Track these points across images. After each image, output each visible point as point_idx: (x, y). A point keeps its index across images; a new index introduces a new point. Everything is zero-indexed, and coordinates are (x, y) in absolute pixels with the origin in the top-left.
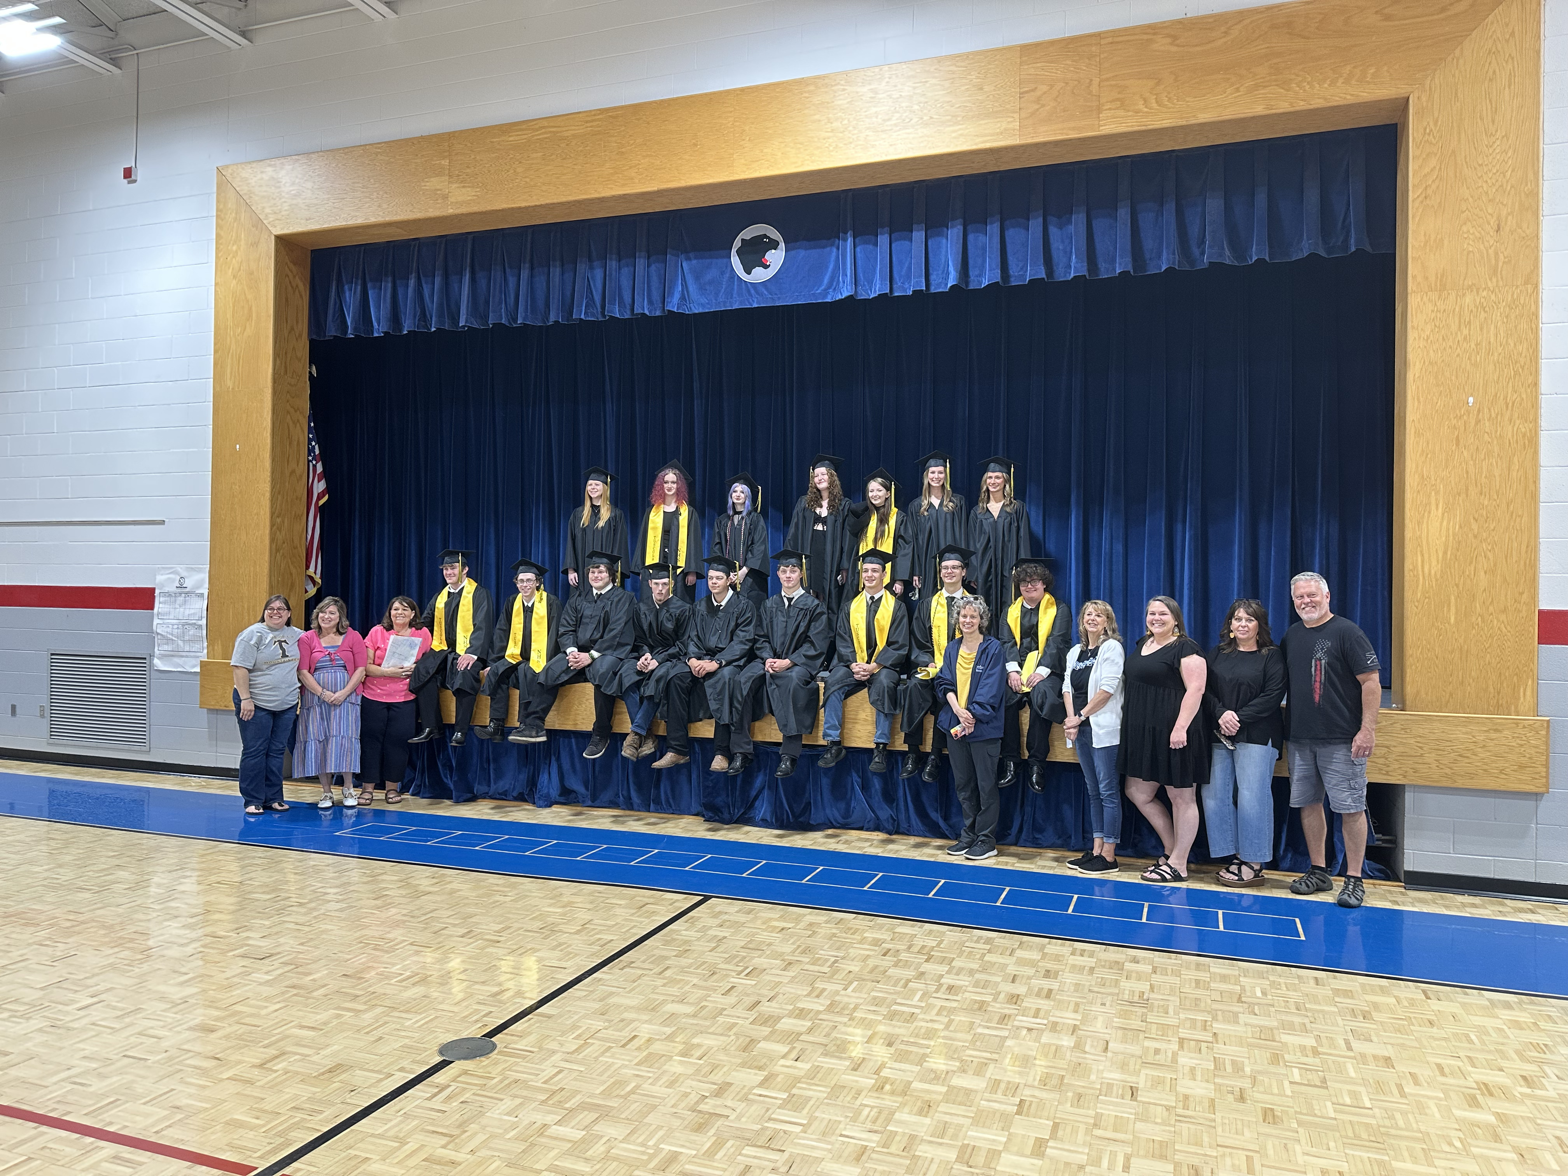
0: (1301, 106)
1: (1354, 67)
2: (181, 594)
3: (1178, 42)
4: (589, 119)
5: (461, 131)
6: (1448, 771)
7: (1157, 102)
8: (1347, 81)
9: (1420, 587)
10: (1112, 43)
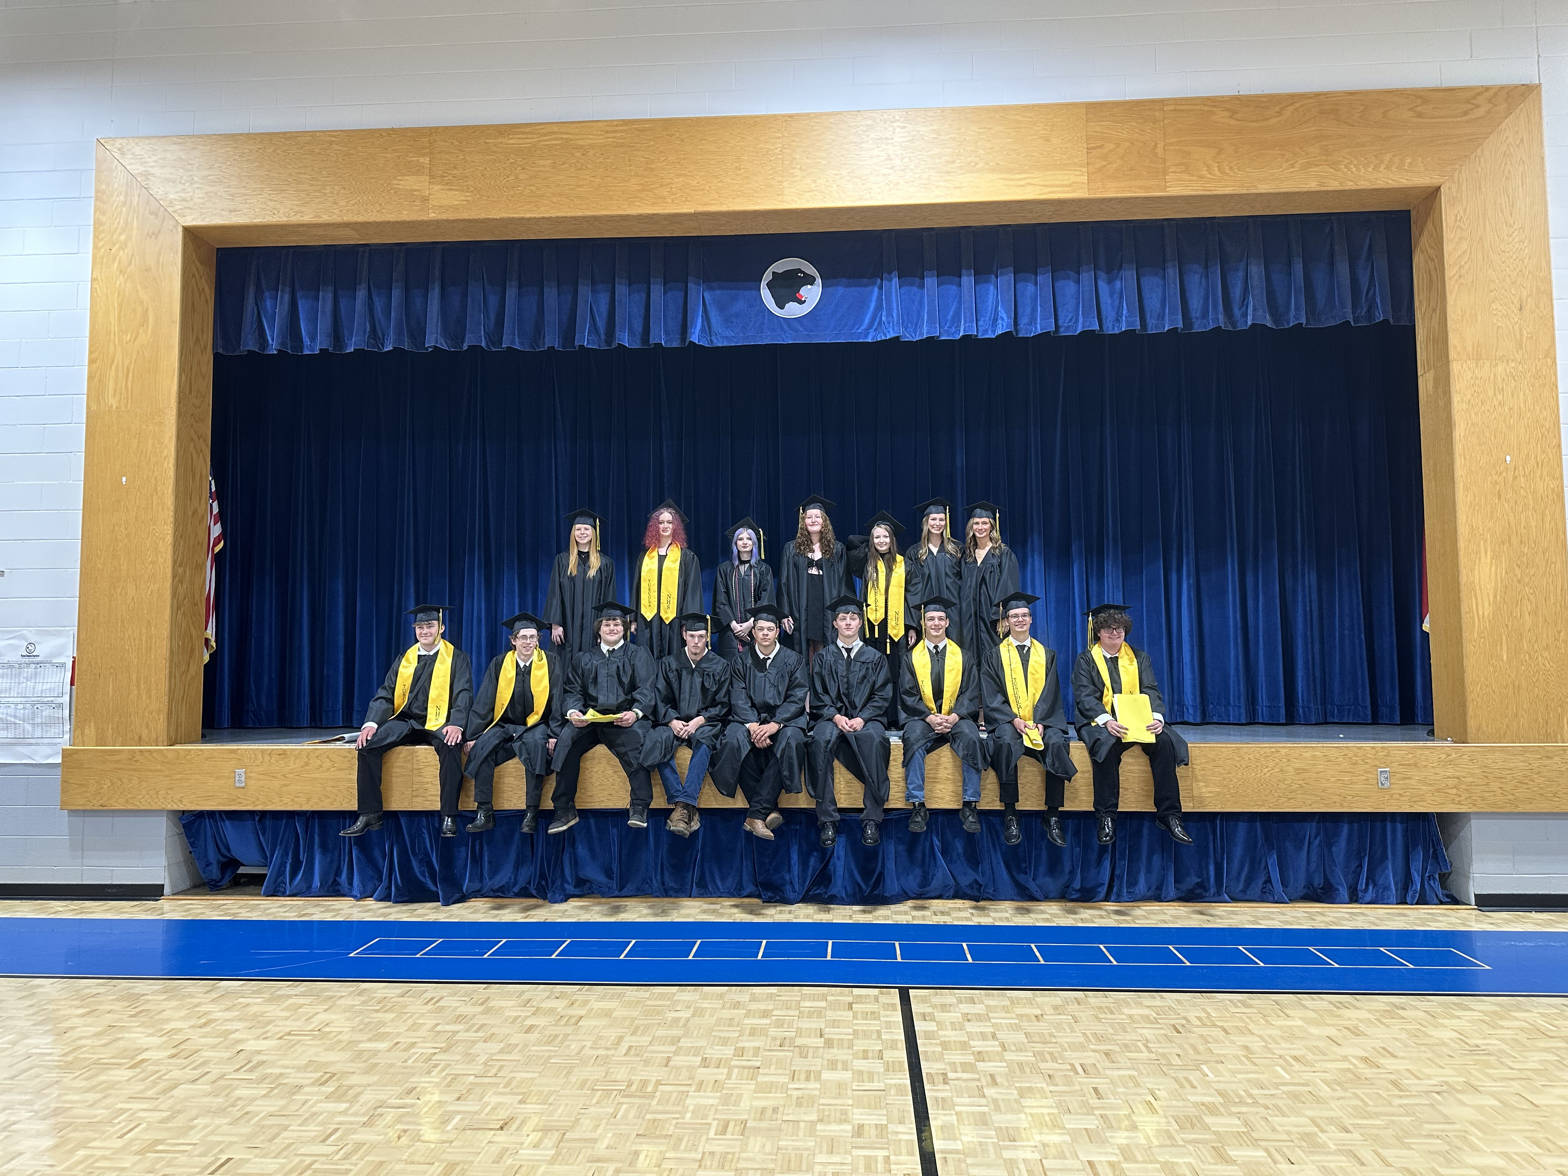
0: (1350, 185)
1: (1394, 156)
2: (28, 664)
3: (1236, 116)
4: (610, 129)
5: (446, 128)
6: (1510, 797)
7: (1219, 170)
8: (1388, 168)
9: (1476, 628)
10: (1175, 110)
